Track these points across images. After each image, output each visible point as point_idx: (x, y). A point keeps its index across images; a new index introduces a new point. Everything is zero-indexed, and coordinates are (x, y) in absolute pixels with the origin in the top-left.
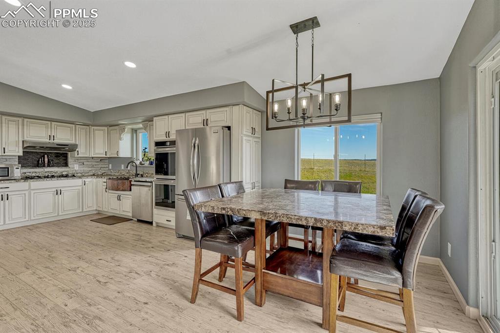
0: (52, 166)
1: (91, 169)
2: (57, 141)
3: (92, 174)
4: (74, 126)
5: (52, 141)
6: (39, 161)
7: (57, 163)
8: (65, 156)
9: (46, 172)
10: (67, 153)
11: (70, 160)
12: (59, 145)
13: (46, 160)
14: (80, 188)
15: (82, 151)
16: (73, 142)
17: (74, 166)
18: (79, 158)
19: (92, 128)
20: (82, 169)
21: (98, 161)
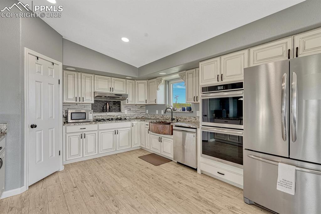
0: (111, 111)
1: (135, 113)
2: (115, 92)
3: (135, 117)
4: (125, 80)
5: (111, 92)
6: (103, 107)
7: (115, 109)
8: (119, 103)
9: (108, 116)
10: (120, 102)
11: (122, 107)
12: (116, 95)
13: (108, 107)
14: (130, 129)
15: (130, 100)
16: (125, 93)
17: (125, 112)
18: (128, 105)
19: (137, 81)
20: (129, 113)
21: (139, 107)
